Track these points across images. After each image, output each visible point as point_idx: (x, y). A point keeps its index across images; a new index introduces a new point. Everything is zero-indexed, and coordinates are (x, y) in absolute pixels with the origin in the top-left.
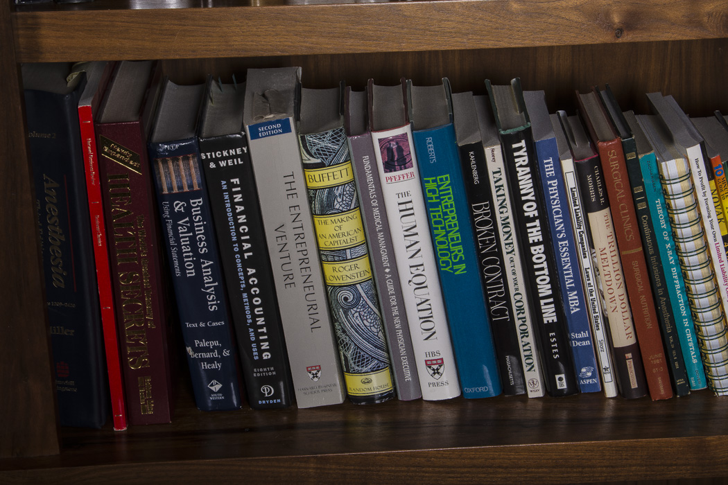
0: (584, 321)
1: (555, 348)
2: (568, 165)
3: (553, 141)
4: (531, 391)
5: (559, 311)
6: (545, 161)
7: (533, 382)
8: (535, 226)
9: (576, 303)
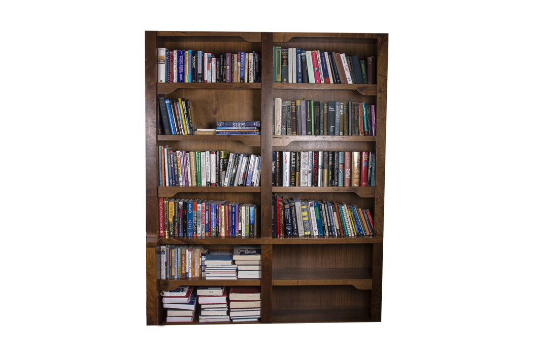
0: (333, 226)
1: (330, 229)
2: (331, 207)
4: (327, 235)
8: (327, 214)
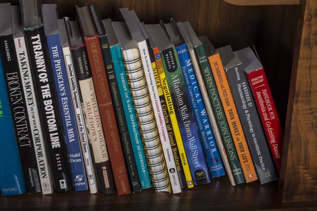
0: (77, 147)
1: (59, 163)
2: (67, 51)
3: (57, 35)
4: (44, 190)
5: (62, 141)
6: (53, 48)
7: (46, 185)
8: (47, 88)
9: (73, 136)
